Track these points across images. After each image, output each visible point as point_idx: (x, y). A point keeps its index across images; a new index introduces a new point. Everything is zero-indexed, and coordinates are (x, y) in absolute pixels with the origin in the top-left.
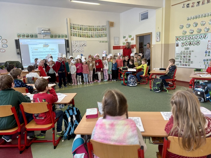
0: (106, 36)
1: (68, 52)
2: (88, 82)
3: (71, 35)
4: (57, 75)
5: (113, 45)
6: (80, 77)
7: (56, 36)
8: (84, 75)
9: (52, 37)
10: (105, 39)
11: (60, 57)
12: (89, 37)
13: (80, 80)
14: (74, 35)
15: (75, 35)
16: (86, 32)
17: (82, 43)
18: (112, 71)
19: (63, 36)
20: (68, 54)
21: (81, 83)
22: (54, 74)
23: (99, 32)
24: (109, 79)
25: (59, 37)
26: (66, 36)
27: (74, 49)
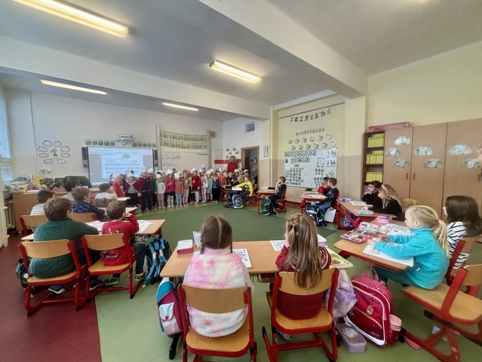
0: (206, 148)
1: (156, 165)
2: (182, 204)
3: (161, 145)
4: (139, 195)
5: (214, 158)
6: (172, 197)
7: (140, 145)
8: (177, 195)
9: (135, 145)
10: (205, 151)
11: (145, 171)
12: (185, 148)
13: (172, 201)
14: (164, 145)
15: (166, 144)
16: (181, 141)
17: (175, 155)
18: (213, 189)
19: (149, 146)
20: (156, 168)
21: (173, 206)
22: (136, 194)
23: (197, 142)
24: (209, 201)
25: (145, 145)
26: (154, 146)
27: (164, 162)
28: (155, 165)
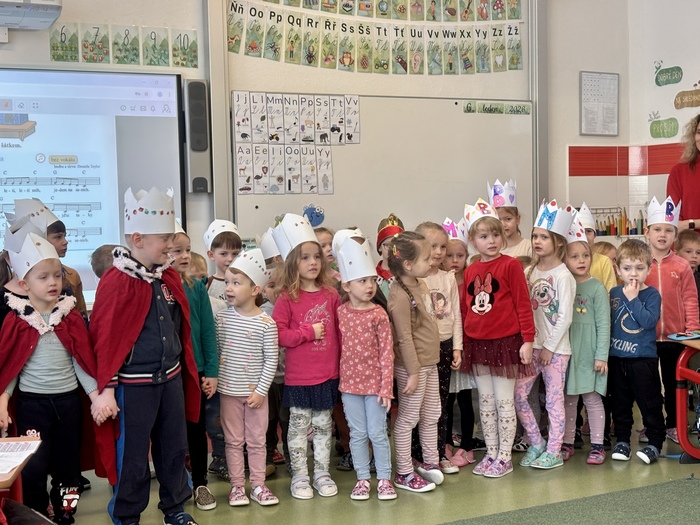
1: (203, 186)
3: (233, 45)
7: (98, 50)
8: (350, 405)
9: (64, 50)
12: (382, 66)
14: (252, 48)
15: (263, 44)
16: (353, 20)
17: (324, 117)
19: (159, 53)
20: (199, 206)
21: (328, 489)
25: (129, 52)
26: (189, 55)
27: (248, 164)
28: (195, 187)
